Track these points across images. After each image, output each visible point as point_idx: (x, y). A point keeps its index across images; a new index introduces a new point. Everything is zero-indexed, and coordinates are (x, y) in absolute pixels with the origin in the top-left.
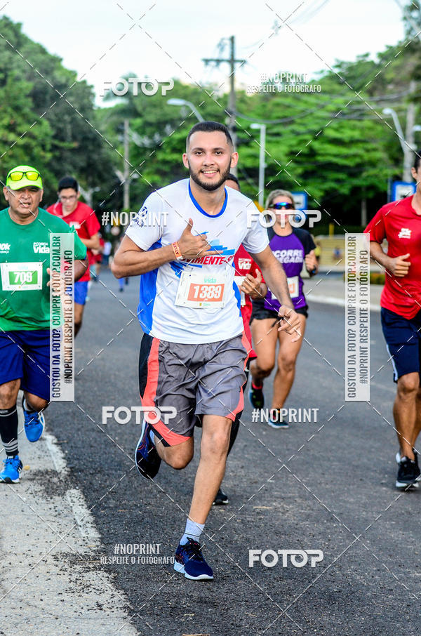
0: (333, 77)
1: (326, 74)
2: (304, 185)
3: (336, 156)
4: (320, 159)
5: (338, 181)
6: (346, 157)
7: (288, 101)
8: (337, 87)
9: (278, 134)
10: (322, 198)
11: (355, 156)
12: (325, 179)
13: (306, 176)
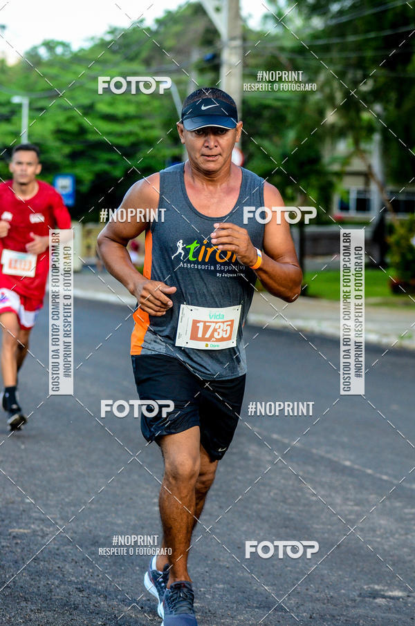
0: (103, 45)
1: (97, 42)
2: (73, 166)
3: (109, 134)
4: (91, 137)
5: (111, 162)
6: (120, 135)
7: (54, 71)
8: (109, 56)
9: (41, 109)
10: (93, 182)
11: (130, 134)
12: (95, 160)
13: (74, 156)
